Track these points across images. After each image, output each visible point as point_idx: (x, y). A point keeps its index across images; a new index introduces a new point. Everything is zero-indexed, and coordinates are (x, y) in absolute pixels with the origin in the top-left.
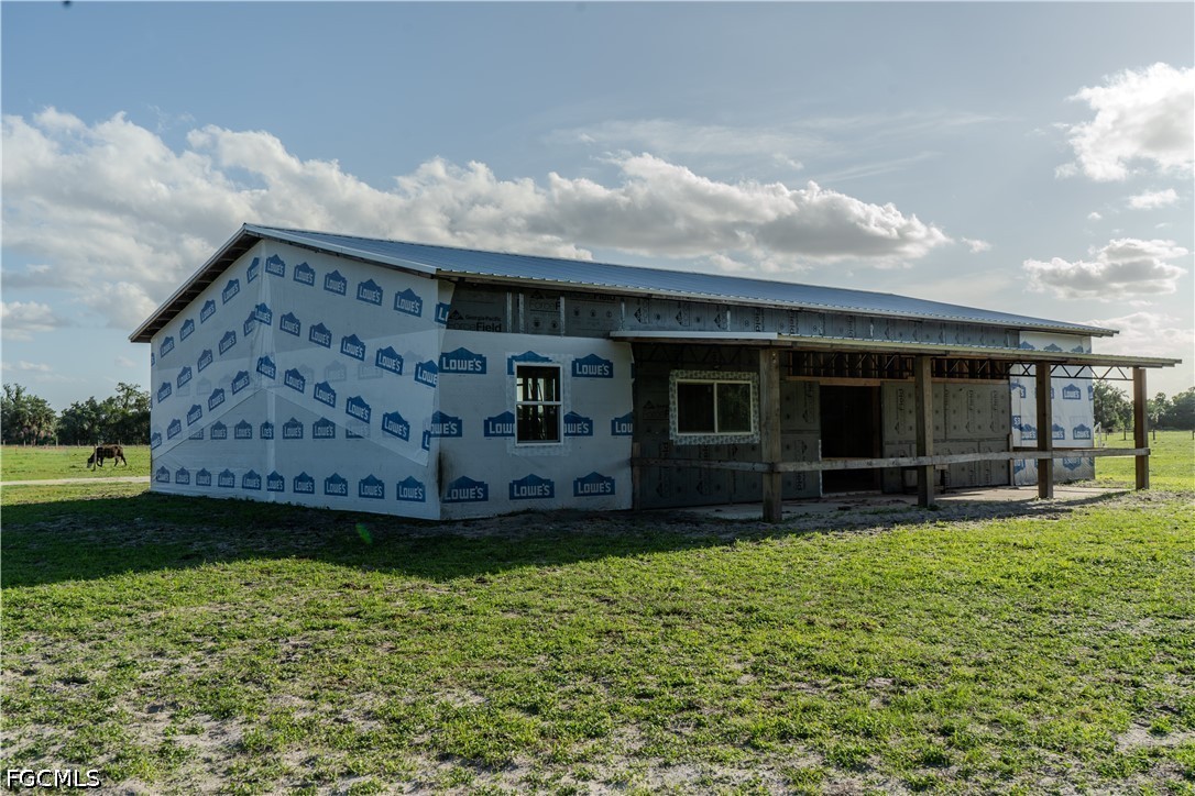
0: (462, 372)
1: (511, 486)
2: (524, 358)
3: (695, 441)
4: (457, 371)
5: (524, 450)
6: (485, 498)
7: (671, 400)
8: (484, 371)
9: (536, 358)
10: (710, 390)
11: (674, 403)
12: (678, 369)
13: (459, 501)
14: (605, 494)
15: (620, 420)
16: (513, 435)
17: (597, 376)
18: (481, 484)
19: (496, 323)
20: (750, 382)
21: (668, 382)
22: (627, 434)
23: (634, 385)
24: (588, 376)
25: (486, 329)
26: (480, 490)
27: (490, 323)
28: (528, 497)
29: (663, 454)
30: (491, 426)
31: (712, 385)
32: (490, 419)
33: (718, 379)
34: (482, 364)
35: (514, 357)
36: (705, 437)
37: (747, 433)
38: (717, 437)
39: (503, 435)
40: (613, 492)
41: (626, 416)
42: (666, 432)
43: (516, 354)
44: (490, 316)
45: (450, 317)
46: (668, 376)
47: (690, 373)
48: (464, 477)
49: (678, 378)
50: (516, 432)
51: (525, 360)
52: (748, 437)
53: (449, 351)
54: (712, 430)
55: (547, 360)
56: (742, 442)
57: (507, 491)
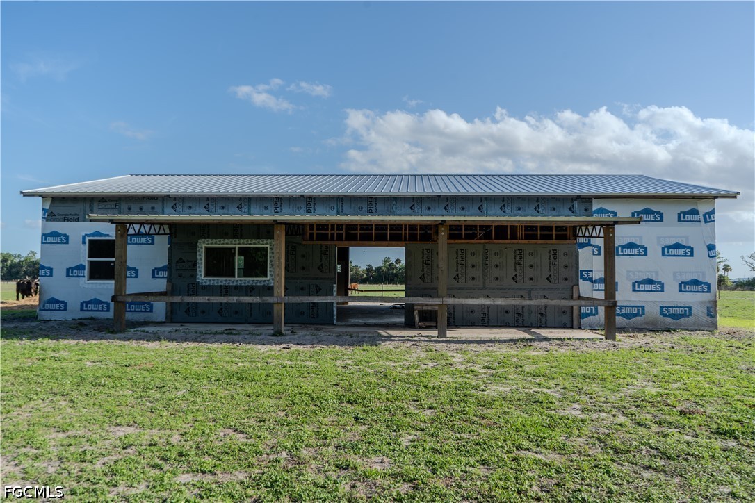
0: (54, 243)
1: (82, 304)
2: (93, 235)
3: (217, 283)
4: (51, 243)
5: (91, 285)
6: (65, 310)
7: (198, 257)
8: (67, 243)
9: (101, 235)
10: (233, 251)
11: (201, 259)
12: (205, 238)
13: (49, 310)
14: (145, 311)
15: (159, 270)
16: (84, 276)
17: (143, 244)
18: (63, 302)
19: (76, 217)
20: (268, 246)
21: (196, 247)
22: (163, 277)
23: (170, 249)
24: (136, 244)
25: (70, 220)
26: (64, 306)
27: (72, 217)
28: (92, 310)
29: (191, 290)
30: (70, 272)
31: (235, 248)
32: (70, 268)
33: (239, 244)
34: (66, 239)
35: (86, 235)
36: (226, 281)
37: (264, 279)
38: (237, 281)
39: (78, 276)
40: (151, 311)
41: (163, 267)
42: (194, 276)
43: (88, 233)
44: (72, 213)
45: (48, 215)
46: (196, 243)
47: (214, 240)
48: (53, 298)
49: (203, 245)
50: (86, 275)
51: (93, 236)
52: (264, 281)
53: (47, 233)
54: (233, 275)
55: (108, 235)
56: (258, 284)
57: (79, 307)
